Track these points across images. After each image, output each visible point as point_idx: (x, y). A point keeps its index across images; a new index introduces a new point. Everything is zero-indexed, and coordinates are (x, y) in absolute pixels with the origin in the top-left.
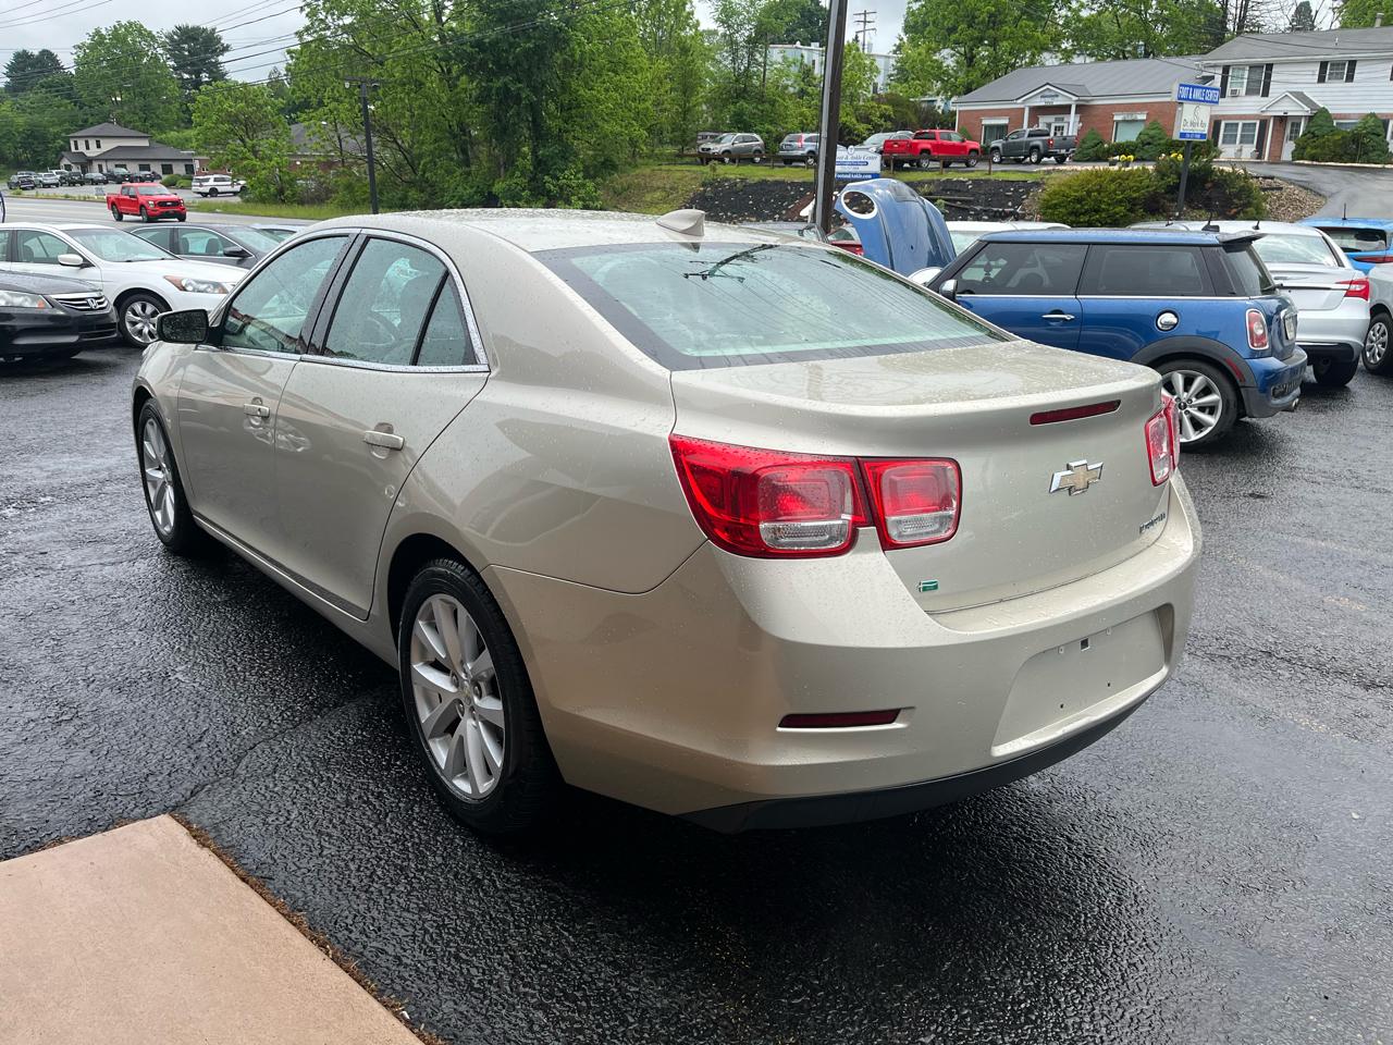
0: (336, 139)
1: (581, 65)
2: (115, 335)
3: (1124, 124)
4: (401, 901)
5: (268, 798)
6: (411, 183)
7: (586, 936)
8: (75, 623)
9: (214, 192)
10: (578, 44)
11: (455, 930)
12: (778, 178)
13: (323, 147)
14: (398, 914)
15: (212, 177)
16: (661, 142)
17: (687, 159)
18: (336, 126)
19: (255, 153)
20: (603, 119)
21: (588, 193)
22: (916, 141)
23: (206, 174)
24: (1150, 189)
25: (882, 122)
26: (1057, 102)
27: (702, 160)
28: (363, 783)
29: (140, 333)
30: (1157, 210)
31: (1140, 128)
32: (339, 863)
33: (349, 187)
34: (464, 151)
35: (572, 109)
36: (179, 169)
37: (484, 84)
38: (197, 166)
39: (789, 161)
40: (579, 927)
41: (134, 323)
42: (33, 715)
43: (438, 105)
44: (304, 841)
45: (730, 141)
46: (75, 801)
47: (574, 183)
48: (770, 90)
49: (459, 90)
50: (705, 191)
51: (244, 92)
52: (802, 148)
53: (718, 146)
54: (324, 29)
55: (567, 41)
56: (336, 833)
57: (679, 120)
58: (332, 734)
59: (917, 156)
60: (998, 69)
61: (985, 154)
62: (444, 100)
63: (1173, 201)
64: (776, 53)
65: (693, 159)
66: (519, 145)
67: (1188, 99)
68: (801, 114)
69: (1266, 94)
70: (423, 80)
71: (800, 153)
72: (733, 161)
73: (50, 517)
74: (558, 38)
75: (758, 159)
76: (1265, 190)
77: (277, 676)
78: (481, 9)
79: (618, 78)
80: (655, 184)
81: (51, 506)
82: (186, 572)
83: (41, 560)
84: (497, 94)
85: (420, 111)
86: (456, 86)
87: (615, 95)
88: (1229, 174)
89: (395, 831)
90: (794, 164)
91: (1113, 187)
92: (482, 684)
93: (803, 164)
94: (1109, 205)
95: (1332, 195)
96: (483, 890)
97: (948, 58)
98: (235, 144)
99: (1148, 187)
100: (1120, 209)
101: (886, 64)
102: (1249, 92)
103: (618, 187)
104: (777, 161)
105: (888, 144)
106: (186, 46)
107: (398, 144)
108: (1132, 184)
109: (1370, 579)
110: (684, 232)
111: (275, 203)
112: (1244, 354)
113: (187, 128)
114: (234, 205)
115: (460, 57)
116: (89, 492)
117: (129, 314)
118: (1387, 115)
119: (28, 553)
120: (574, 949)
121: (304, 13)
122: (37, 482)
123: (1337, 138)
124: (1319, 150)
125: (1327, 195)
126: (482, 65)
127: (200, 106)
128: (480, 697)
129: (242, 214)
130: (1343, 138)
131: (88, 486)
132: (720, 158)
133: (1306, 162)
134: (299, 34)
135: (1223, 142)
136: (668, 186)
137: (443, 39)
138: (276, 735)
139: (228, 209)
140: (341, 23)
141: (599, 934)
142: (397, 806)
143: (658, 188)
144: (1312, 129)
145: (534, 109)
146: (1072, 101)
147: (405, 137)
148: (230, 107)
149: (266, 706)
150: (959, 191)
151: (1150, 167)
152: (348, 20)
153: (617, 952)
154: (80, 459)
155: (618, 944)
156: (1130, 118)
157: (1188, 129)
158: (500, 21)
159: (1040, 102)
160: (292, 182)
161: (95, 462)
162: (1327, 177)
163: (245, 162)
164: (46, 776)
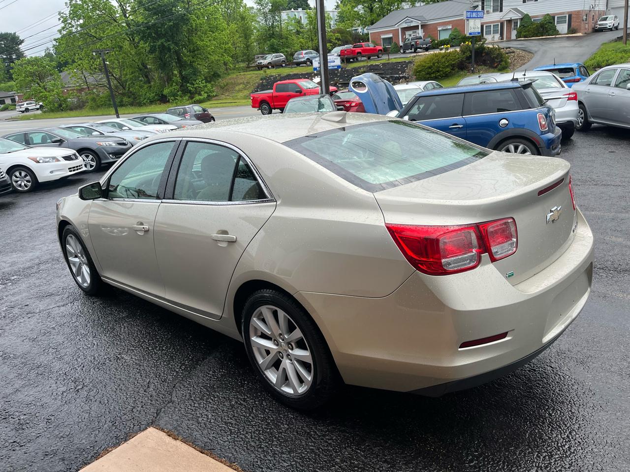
0: (83, 77)
1: (196, 30)
2: (11, 189)
3: (443, 31)
4: (278, 449)
5: (194, 410)
6: (123, 94)
7: (368, 451)
8: (60, 339)
9: (27, 110)
10: (193, 20)
11: (309, 459)
12: (295, 73)
13: (78, 82)
14: (280, 456)
15: (25, 103)
16: (238, 62)
17: (252, 68)
18: (82, 72)
19: (45, 89)
20: (210, 54)
21: (208, 89)
22: (354, 49)
23: (22, 102)
24: (459, 59)
25: (337, 41)
26: (412, 25)
27: (259, 68)
28: (235, 395)
29: (20, 186)
30: (464, 68)
31: (450, 32)
32: (241, 436)
33: (94, 100)
34: (147, 77)
35: (195, 51)
36: (8, 101)
37: (152, 44)
38: (17, 98)
39: (298, 64)
40: (363, 447)
41: (17, 182)
42: (64, 389)
43: (131, 56)
44: (220, 428)
45: (270, 58)
46: (104, 428)
47: (201, 85)
48: (284, 32)
49: (139, 48)
50: (263, 82)
51: (35, 61)
52: (303, 57)
53: (265, 61)
54: (71, 27)
55: (188, 20)
56: (234, 422)
57: (245, 51)
58: (209, 374)
59: (356, 56)
60: (384, 13)
61: (385, 51)
62: (133, 53)
63: (469, 63)
64: (284, 15)
65: (254, 68)
66: (172, 70)
67: (470, 18)
68: (300, 42)
69: (501, 11)
70: (122, 45)
71: (303, 60)
72: (273, 67)
73: (20, 286)
74: (184, 19)
75: (284, 65)
76: (507, 53)
77: (169, 349)
78: (145, 9)
79: (214, 34)
80: (239, 81)
81: (19, 281)
82: (101, 304)
83: (27, 309)
84: (159, 48)
85: (122, 60)
86: (138, 46)
87: (214, 42)
88: (492, 49)
89: (260, 416)
90: (301, 65)
91: (443, 60)
92: (293, 344)
93: (305, 65)
94: (443, 68)
95: (536, 52)
96: (313, 437)
97: (360, 9)
98: (34, 86)
99: (458, 58)
100: (448, 69)
101: (333, 15)
102: (494, 11)
103: (222, 85)
104: (293, 65)
105: (342, 51)
106: (3, 42)
107: (114, 76)
108: (451, 58)
109: (619, 226)
110: (338, 122)
111: (58, 111)
112: (539, 133)
113: (9, 81)
114: (38, 115)
115: (138, 32)
116: (34, 270)
117: (14, 178)
118: (553, 14)
119: (19, 307)
120: (366, 458)
121: (61, 21)
122: (6, 269)
123: (534, 26)
124: (527, 33)
125: (534, 52)
126: (150, 35)
127: (16, 70)
128: (292, 349)
129: (43, 119)
130: (537, 26)
131: (32, 267)
132: (267, 66)
133: (522, 39)
134: (60, 31)
135: (486, 34)
136: (245, 82)
137: (128, 25)
138: (182, 378)
139: (36, 117)
140: (79, 23)
141: (373, 449)
142: (255, 404)
143: (241, 83)
144: (523, 24)
145: (177, 53)
146: (419, 23)
147: (117, 73)
148: (31, 69)
149: (172, 365)
150: (377, 69)
151: (458, 49)
152: (81, 21)
153: (386, 456)
154: (21, 254)
155: (383, 452)
156: (445, 28)
157: (472, 31)
158: (155, 14)
159: (405, 25)
160: (65, 100)
161: (30, 255)
162: (533, 44)
163: (41, 94)
164: (84, 419)
